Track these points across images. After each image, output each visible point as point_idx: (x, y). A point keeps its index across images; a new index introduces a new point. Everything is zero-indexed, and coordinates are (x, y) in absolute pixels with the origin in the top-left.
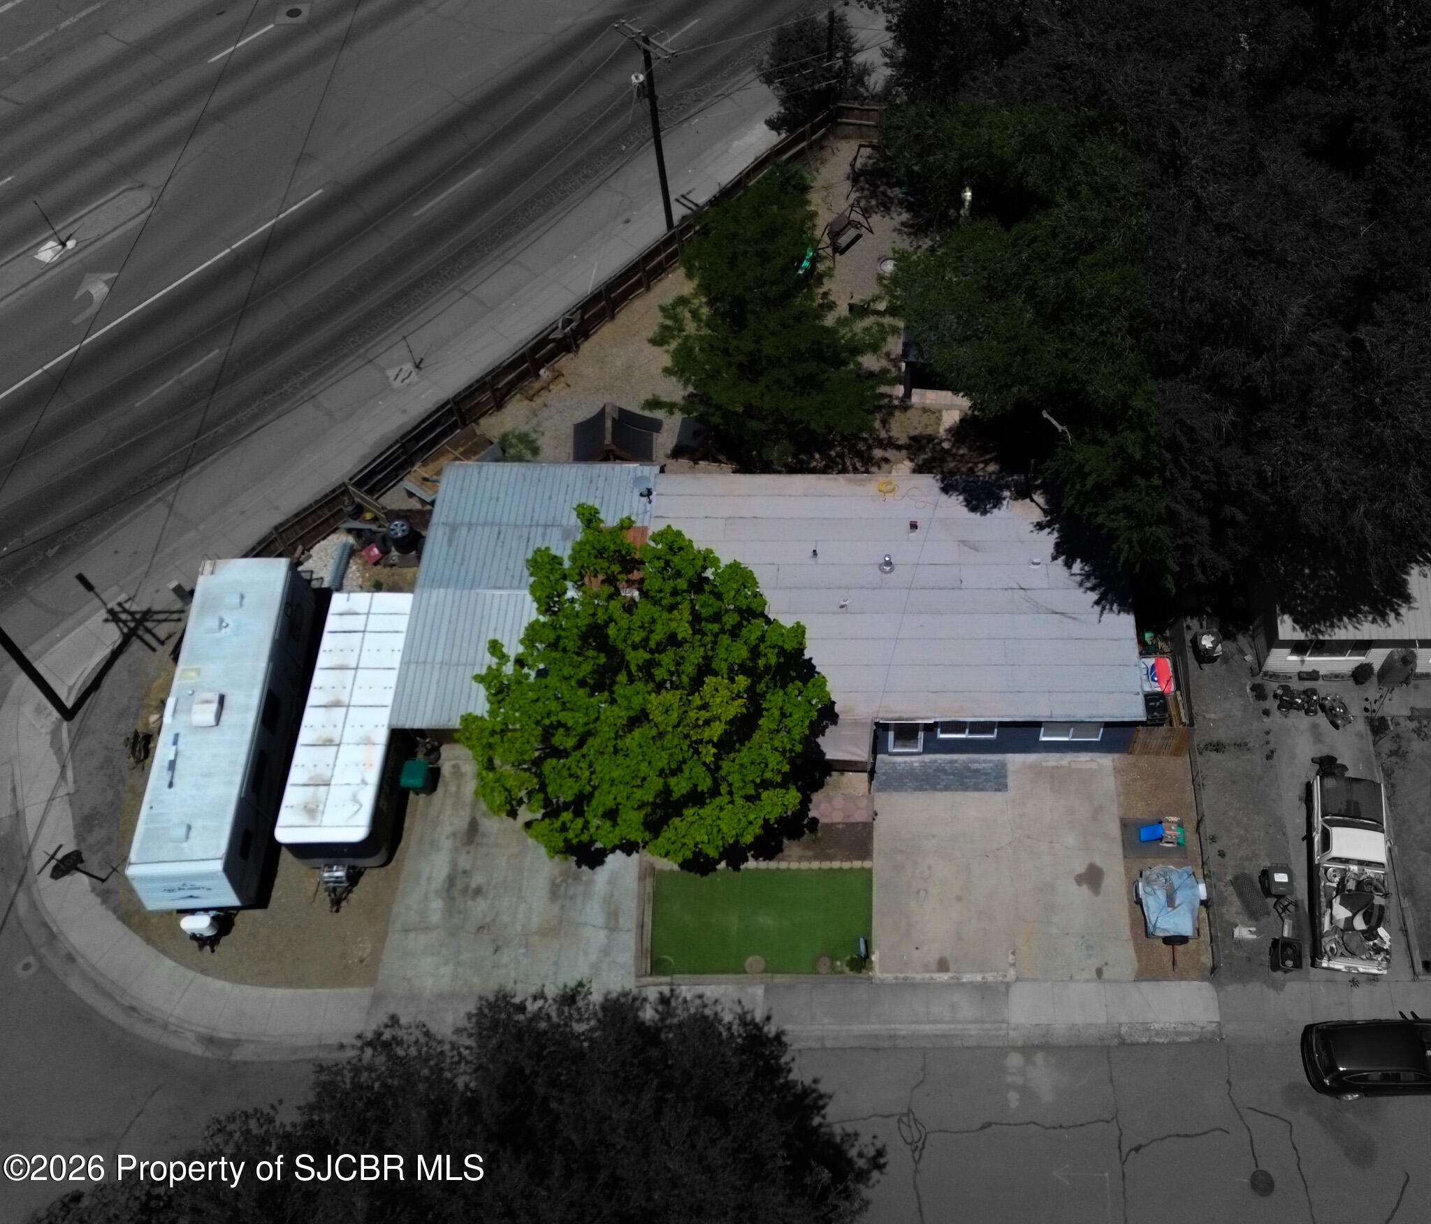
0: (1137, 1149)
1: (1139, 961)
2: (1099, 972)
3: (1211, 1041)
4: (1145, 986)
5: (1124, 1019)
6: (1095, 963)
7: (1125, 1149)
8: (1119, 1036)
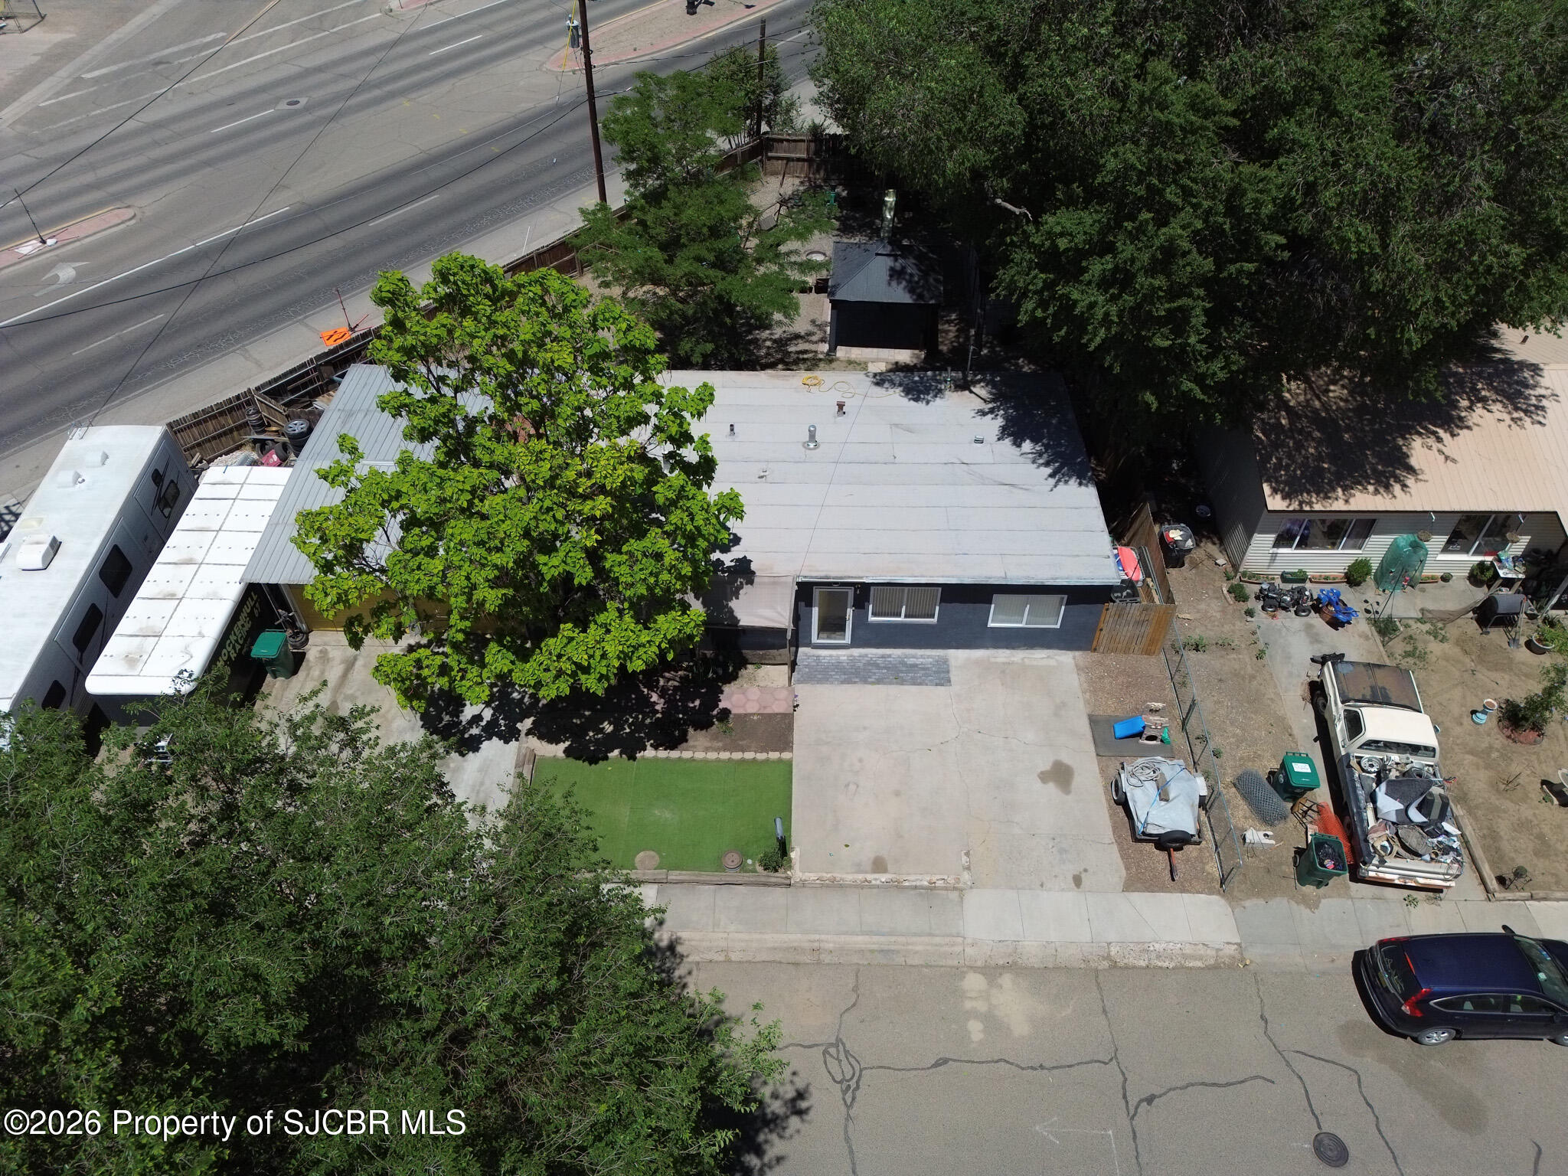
0: (1150, 1100)
1: (1127, 869)
2: (1078, 881)
3: (1231, 967)
4: (1136, 897)
5: (1112, 937)
6: (1071, 869)
7: (1133, 1101)
8: (1108, 957)
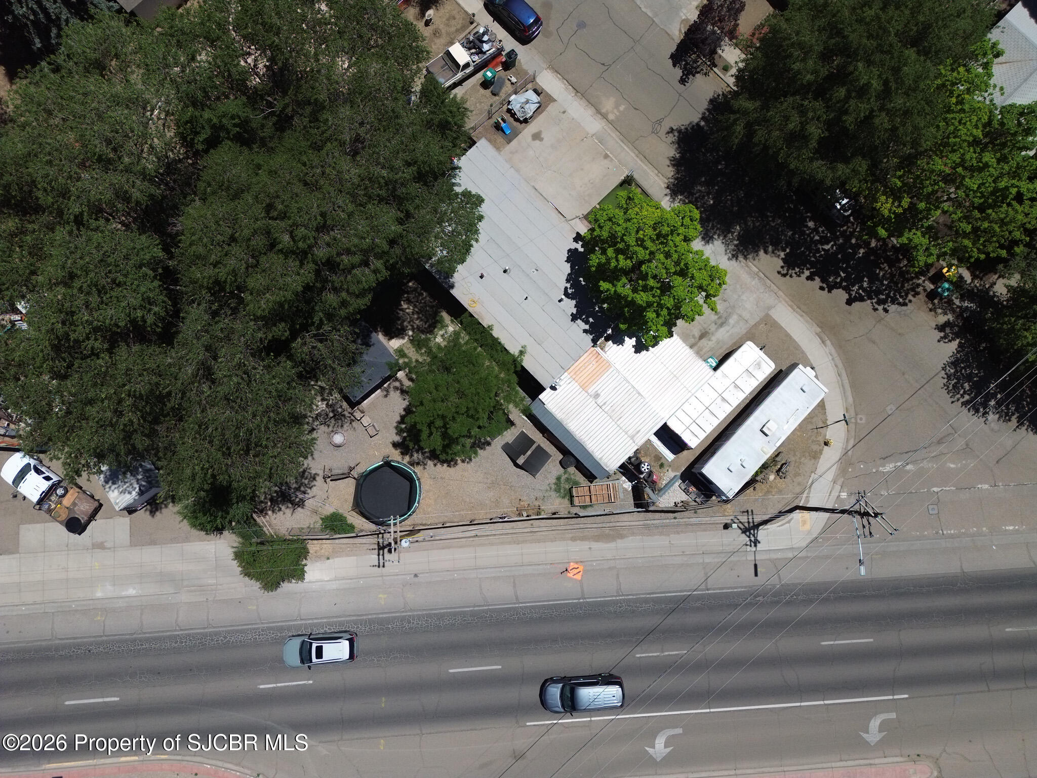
0: (603, 64)
1: (549, 104)
2: (564, 112)
3: (553, 68)
4: (555, 97)
5: (570, 97)
6: (563, 116)
7: (606, 68)
8: (576, 95)
